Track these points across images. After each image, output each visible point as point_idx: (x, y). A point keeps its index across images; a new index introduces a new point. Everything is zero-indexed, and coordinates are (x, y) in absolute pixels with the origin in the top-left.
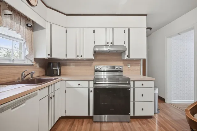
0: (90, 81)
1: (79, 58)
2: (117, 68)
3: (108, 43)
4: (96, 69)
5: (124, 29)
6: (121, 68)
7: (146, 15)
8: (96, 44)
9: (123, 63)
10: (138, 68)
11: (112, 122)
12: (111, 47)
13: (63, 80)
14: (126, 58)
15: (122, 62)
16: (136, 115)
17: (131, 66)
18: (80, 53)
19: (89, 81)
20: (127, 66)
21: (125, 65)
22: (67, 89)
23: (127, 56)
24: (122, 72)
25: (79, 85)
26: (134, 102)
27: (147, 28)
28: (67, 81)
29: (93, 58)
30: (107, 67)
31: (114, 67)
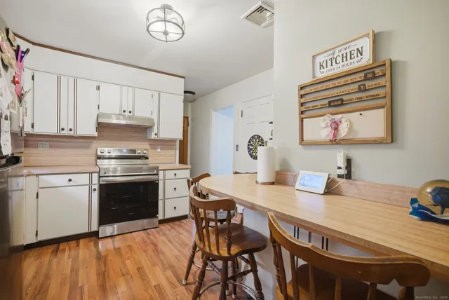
0: (92, 173)
1: (65, 133)
2: (139, 152)
3: (124, 111)
4: (99, 153)
5: (151, 92)
6: (145, 152)
7: (184, 77)
8: (102, 110)
9: (150, 145)
10: (171, 152)
11: (131, 232)
12: (130, 118)
13: (33, 175)
14: (153, 136)
15: (148, 143)
16: (167, 217)
17: (161, 149)
18: (67, 124)
19: (89, 173)
20: (156, 149)
21: (152, 148)
22: (40, 191)
23: (156, 134)
24: (147, 158)
25: (70, 180)
26: (164, 199)
27: (185, 92)
28: (41, 175)
29: (96, 134)
30: (121, 151)
31: (134, 151)
